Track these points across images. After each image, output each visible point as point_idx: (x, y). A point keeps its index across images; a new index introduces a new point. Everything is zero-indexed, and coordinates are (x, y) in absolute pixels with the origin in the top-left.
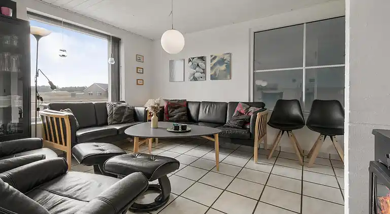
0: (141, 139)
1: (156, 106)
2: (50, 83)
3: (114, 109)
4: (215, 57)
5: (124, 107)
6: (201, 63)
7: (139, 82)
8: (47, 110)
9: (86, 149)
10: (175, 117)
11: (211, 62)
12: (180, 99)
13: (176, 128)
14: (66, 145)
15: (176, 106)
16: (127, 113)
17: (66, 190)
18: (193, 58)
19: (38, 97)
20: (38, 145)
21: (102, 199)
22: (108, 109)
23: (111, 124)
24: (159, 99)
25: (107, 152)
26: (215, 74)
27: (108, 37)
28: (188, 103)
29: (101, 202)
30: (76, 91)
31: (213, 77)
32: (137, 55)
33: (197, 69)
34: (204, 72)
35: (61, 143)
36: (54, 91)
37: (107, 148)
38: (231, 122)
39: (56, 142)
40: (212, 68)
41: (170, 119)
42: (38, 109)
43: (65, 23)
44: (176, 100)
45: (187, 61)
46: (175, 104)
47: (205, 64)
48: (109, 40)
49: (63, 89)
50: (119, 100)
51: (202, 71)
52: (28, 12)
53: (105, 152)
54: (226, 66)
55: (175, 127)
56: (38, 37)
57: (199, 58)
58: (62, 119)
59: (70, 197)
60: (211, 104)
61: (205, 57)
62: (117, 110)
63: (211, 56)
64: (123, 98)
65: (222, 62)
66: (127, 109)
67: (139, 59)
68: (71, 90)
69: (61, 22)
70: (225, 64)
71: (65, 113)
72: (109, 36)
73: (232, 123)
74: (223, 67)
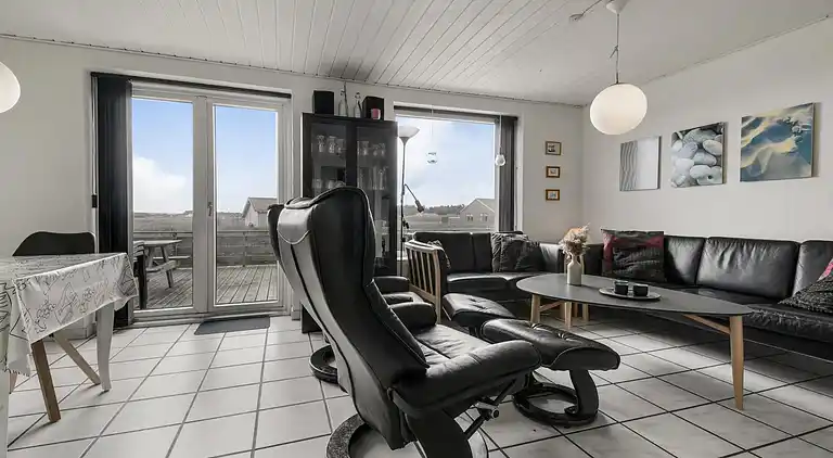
0: (545, 300)
1: (577, 241)
2: (417, 202)
3: (503, 244)
4: (758, 122)
5: (521, 243)
6: (711, 142)
7: (552, 196)
8: (413, 241)
9: (459, 302)
10: (630, 269)
11: (744, 133)
12: (647, 231)
13: (622, 290)
14: (434, 294)
15: (634, 245)
16: (524, 252)
17: (435, 344)
18: (687, 131)
19: (405, 224)
20: (405, 287)
21: (474, 356)
22: (493, 245)
23: (497, 271)
24: (584, 229)
25: (489, 311)
26: (757, 165)
27: (495, 118)
28: (666, 239)
29: (472, 360)
30: (449, 212)
31: (747, 176)
32: (547, 143)
33: (700, 157)
34: (720, 161)
35: (429, 291)
36: (421, 214)
37: (487, 306)
38: (805, 296)
39: (423, 288)
40: (745, 152)
41: (616, 272)
42: (403, 240)
43: (435, 111)
44: (633, 232)
45: (667, 140)
46: (632, 240)
47: (724, 142)
48: (497, 123)
49: (432, 210)
50: (512, 229)
51: (714, 160)
52: (396, 107)
53: (485, 311)
54: (797, 141)
55: (617, 286)
56: (405, 139)
57: (703, 129)
58: (431, 256)
59: (439, 352)
60: (739, 243)
61: (724, 125)
62: (507, 247)
63: (744, 120)
64: (519, 226)
65: (782, 129)
66: (525, 246)
67: (552, 149)
68: (441, 211)
69: (429, 110)
70: (794, 137)
71: (434, 247)
72: (498, 117)
73: (809, 300)
74: (788, 145)
